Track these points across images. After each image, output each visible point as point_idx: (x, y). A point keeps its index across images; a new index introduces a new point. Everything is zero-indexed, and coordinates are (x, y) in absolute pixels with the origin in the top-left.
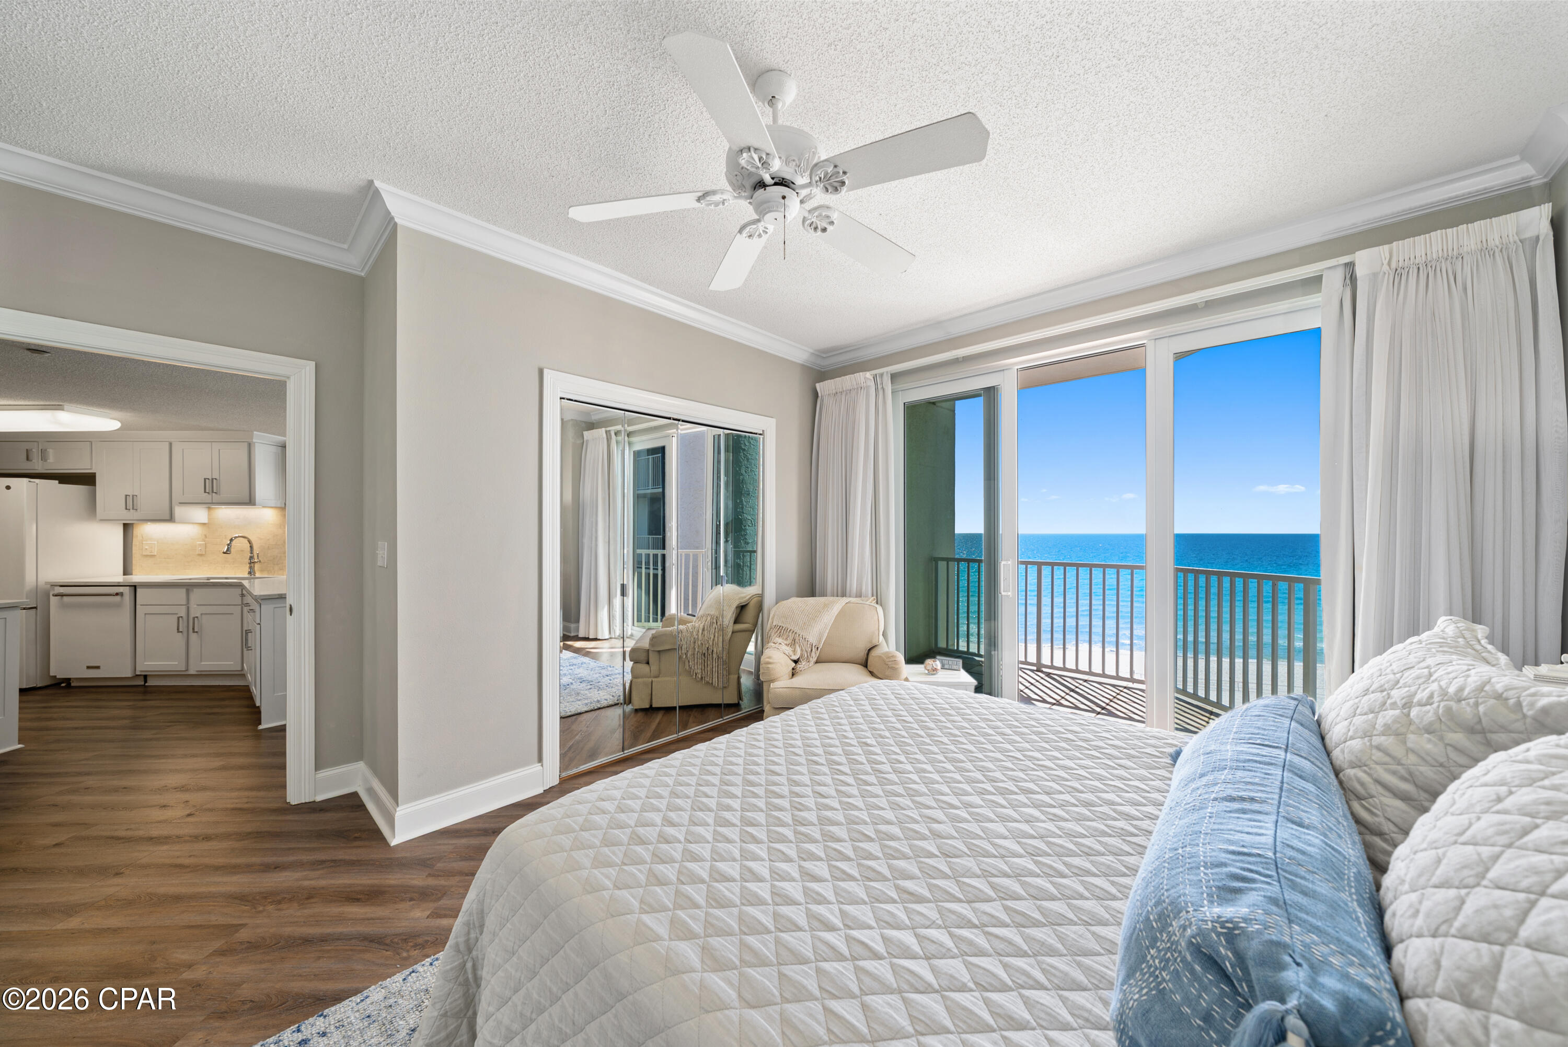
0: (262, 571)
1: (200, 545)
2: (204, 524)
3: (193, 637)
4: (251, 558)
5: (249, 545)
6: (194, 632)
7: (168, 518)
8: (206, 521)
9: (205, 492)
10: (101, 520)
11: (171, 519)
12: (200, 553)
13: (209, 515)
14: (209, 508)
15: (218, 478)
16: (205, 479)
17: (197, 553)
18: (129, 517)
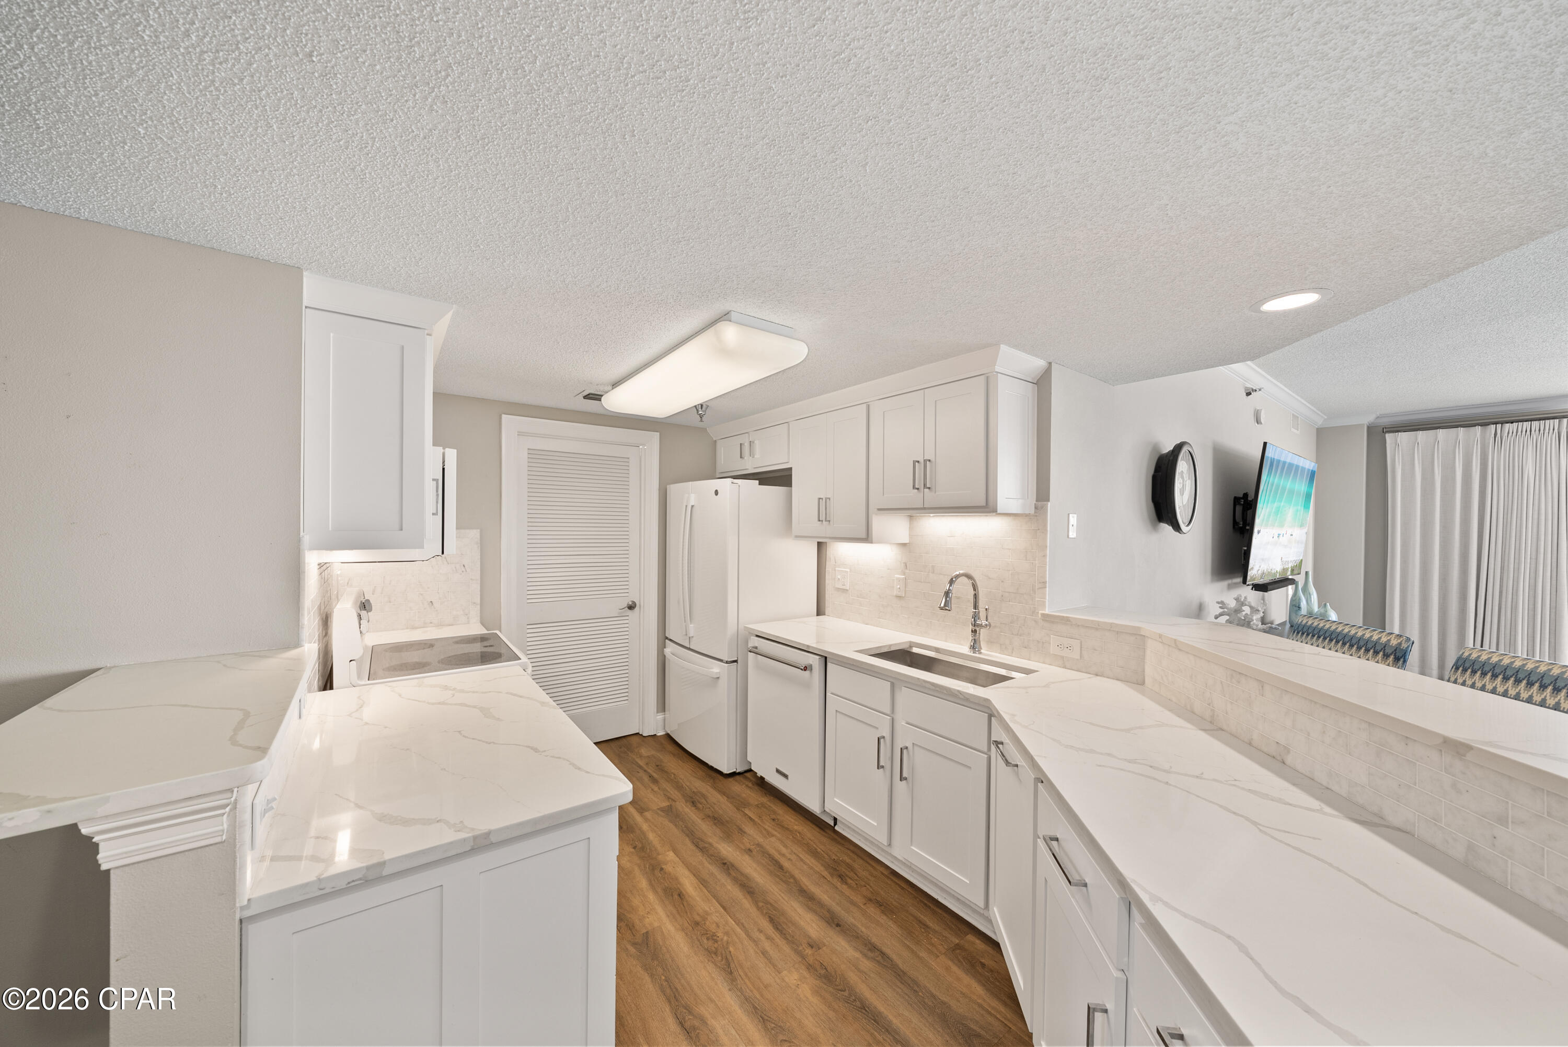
0: (990, 642)
1: (899, 580)
2: (904, 545)
3: (900, 786)
4: (976, 616)
5: (973, 592)
6: (902, 778)
7: (864, 536)
8: (907, 541)
9: (914, 487)
10: (796, 537)
11: (867, 538)
12: (899, 594)
13: (911, 529)
14: (911, 517)
15: (933, 459)
16: (915, 462)
17: (895, 593)
18: (823, 531)
